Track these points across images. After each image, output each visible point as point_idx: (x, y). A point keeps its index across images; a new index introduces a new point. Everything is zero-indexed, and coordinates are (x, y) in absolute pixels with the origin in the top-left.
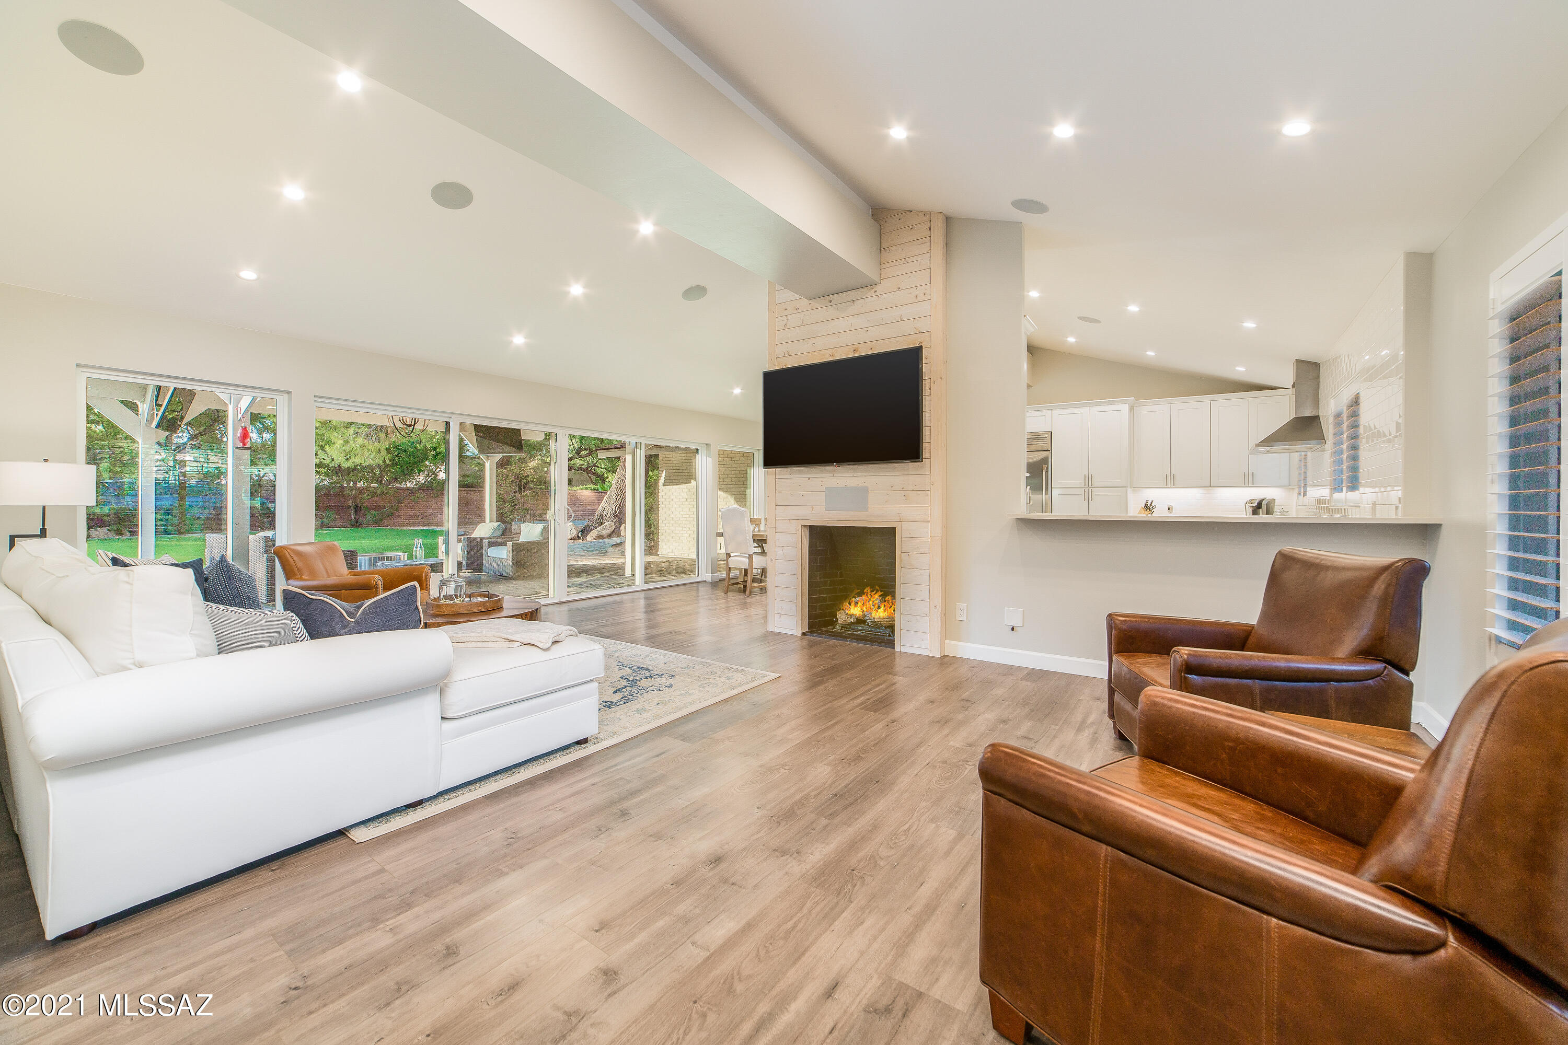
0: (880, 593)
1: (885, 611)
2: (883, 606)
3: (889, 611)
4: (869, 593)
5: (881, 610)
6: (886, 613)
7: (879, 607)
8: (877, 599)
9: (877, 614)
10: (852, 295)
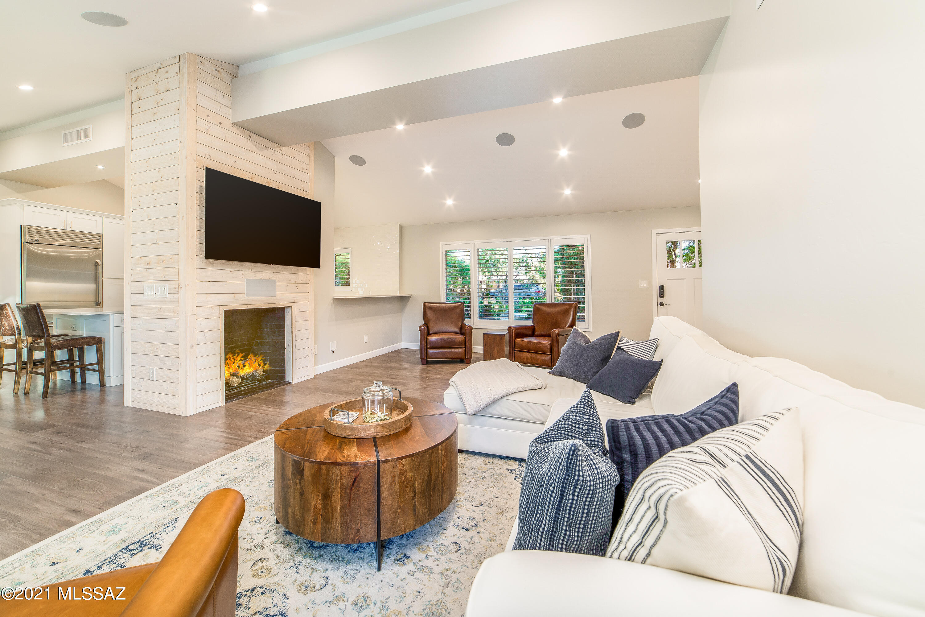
0: (241, 355)
1: (250, 367)
2: (247, 365)
3: (254, 366)
4: (232, 358)
5: (247, 367)
6: (252, 368)
7: (244, 366)
8: (241, 360)
9: (244, 371)
10: (266, 142)
